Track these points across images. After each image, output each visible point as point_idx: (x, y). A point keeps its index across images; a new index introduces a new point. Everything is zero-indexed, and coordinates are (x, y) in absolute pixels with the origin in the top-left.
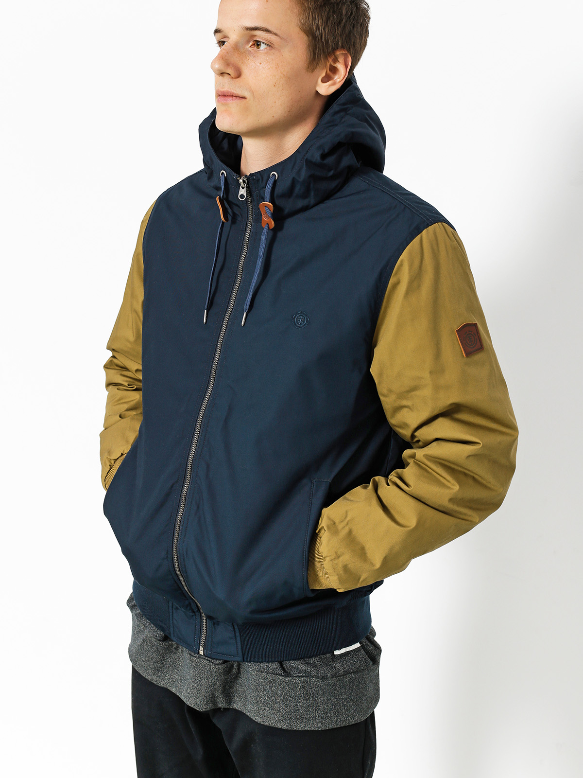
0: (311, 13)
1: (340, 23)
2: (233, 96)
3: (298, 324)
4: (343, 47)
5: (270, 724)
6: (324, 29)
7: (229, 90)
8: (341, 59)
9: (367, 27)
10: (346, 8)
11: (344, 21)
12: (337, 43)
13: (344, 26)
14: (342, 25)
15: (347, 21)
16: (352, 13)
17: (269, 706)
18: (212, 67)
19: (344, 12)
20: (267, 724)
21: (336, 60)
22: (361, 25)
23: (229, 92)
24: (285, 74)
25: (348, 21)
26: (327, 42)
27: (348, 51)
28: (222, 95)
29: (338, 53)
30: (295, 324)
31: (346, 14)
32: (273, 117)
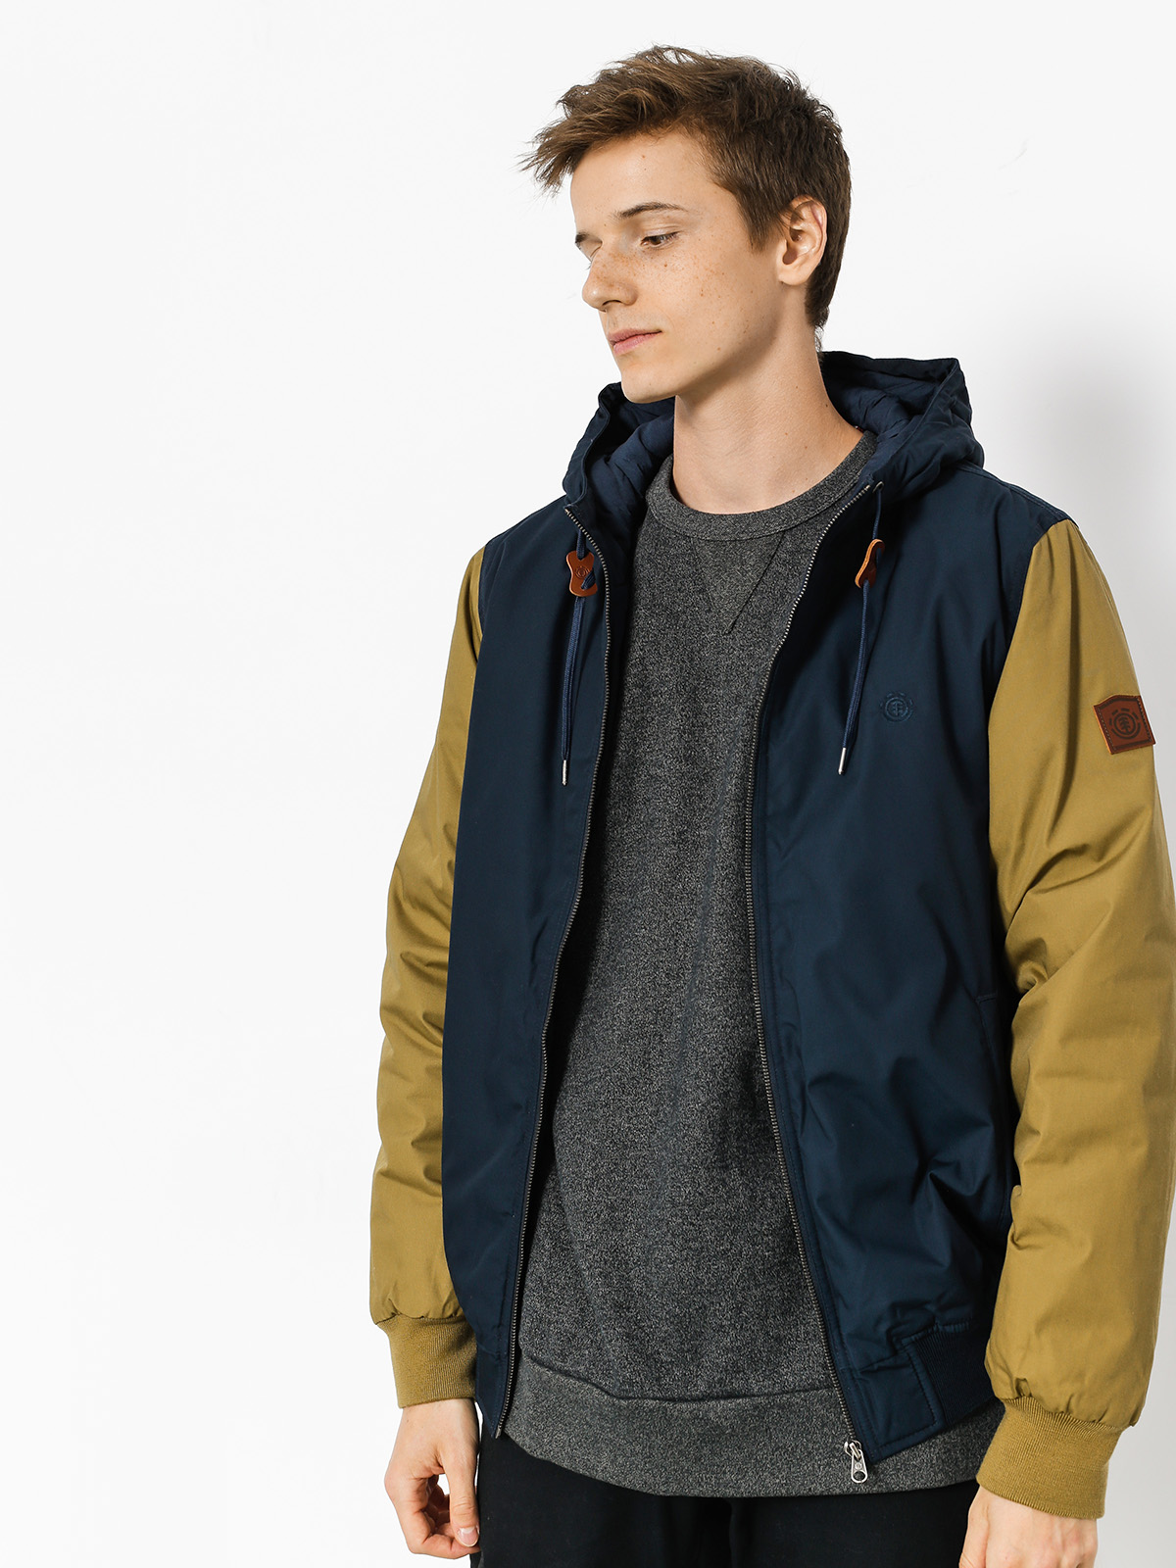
0: (726, 152)
1: (783, 153)
2: (636, 335)
3: (894, 715)
4: (802, 193)
5: (845, 1489)
6: (758, 169)
7: (627, 327)
8: (805, 213)
9: (839, 147)
10: (787, 125)
11: (789, 147)
12: (789, 187)
13: (793, 156)
14: (788, 154)
15: (795, 146)
16: (800, 131)
17: (837, 1454)
18: (586, 299)
19: (784, 130)
20: (838, 1491)
21: (796, 217)
22: (825, 145)
23: (627, 332)
24: (714, 269)
25: (798, 146)
26: (770, 191)
27: (811, 195)
28: (620, 340)
29: (796, 204)
30: (888, 719)
31: (790, 133)
32: (719, 349)
